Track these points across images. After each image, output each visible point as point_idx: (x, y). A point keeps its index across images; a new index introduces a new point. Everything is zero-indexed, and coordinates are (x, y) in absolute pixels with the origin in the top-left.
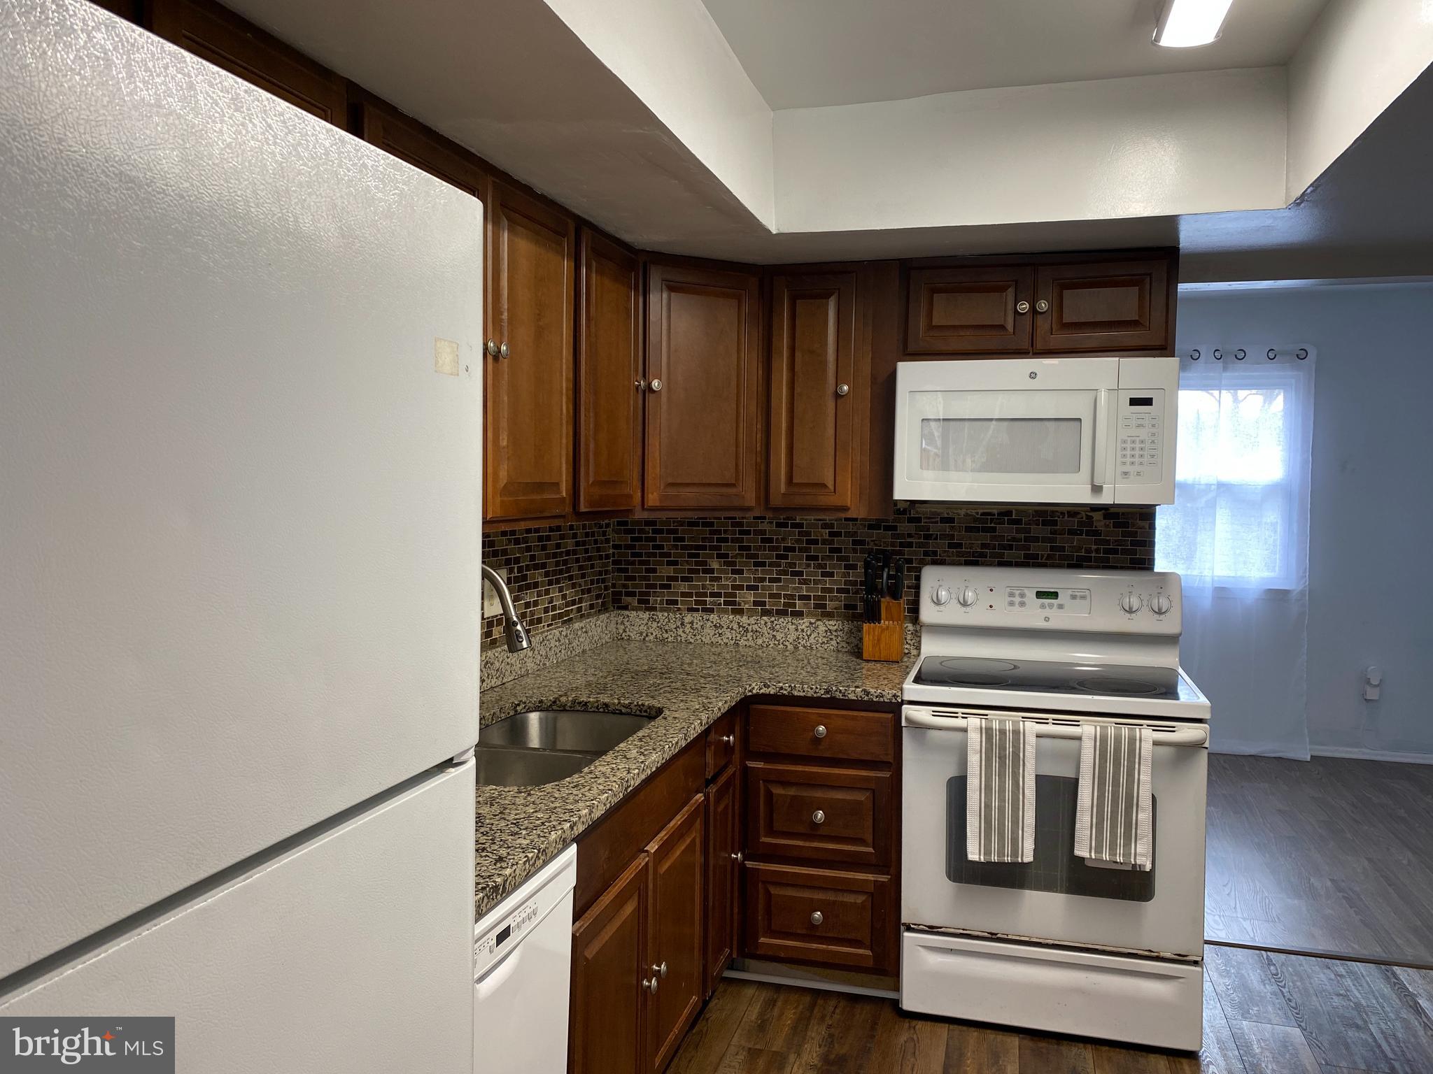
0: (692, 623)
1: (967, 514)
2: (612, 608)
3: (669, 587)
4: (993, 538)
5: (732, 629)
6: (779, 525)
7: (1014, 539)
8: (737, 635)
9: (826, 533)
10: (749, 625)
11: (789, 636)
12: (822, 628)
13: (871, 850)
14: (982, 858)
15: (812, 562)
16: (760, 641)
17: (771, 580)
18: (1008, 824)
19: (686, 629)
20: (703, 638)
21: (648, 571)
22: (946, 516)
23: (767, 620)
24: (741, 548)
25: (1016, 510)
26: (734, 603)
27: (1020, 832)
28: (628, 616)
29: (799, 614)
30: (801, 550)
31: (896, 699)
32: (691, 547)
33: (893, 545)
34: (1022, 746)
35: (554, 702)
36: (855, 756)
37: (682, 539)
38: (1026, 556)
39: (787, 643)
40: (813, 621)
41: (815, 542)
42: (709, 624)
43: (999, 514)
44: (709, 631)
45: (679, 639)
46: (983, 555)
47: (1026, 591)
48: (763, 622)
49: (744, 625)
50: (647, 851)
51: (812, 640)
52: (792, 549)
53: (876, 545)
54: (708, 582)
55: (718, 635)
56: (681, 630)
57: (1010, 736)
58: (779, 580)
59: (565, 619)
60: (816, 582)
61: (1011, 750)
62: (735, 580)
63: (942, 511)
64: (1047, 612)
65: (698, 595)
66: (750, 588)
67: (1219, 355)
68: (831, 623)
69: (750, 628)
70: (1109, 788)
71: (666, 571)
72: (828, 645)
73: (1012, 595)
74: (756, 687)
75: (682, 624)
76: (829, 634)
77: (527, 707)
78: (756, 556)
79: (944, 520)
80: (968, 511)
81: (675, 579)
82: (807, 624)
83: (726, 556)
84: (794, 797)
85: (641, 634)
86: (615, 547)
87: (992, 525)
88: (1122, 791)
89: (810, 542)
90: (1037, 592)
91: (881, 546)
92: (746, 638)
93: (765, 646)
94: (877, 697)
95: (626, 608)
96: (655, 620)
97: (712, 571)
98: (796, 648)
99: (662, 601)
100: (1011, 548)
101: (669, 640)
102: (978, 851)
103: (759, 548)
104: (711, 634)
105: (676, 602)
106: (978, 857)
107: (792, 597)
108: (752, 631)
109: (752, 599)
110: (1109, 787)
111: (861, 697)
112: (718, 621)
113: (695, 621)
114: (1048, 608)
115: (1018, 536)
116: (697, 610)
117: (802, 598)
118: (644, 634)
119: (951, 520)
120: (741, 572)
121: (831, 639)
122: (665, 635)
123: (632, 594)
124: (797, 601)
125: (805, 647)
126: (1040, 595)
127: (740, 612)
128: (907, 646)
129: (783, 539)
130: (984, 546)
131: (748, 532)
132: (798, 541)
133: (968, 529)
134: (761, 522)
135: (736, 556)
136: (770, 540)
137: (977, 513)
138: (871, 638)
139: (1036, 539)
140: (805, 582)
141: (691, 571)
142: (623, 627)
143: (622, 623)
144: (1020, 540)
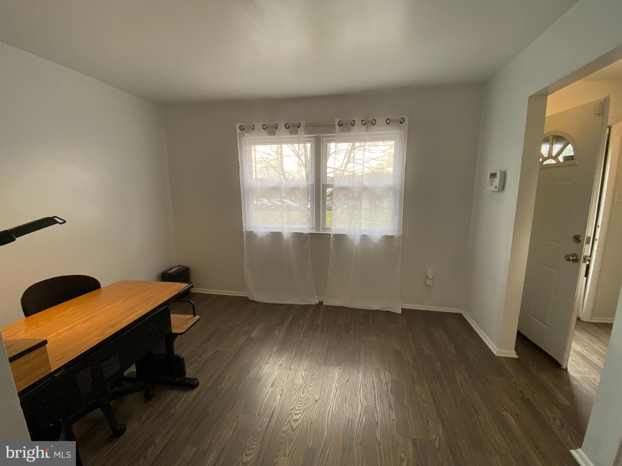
67: (364, 123)
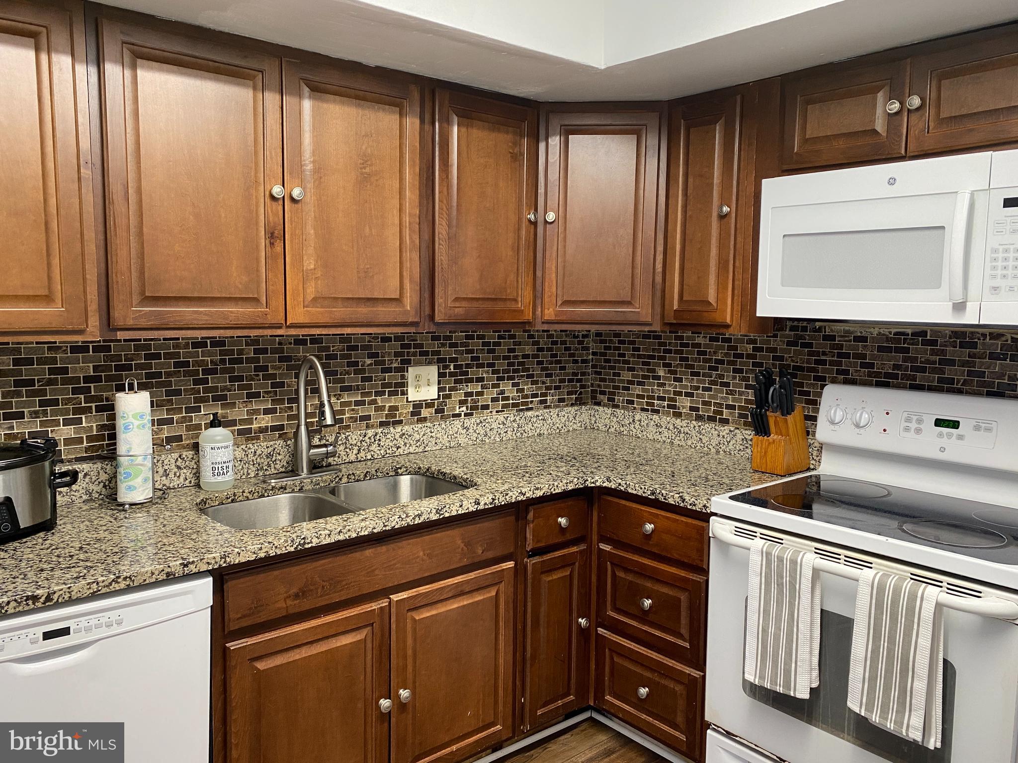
0: (640, 421)
1: (880, 333)
2: (590, 403)
3: (628, 389)
4: (905, 360)
5: (669, 429)
6: (711, 339)
7: (928, 361)
8: (673, 435)
9: (750, 349)
10: (682, 427)
11: (712, 441)
12: (739, 437)
13: (687, 645)
14: (757, 680)
15: (738, 375)
16: (689, 443)
17: (704, 389)
18: (782, 654)
19: (636, 426)
20: (648, 435)
21: (614, 374)
22: (859, 334)
23: (696, 425)
24: (681, 359)
25: (931, 330)
26: (674, 407)
27: (793, 665)
28: (598, 411)
29: (725, 422)
30: (729, 363)
31: (706, 510)
32: (644, 356)
33: (808, 362)
34: (798, 577)
35: (428, 470)
36: (676, 556)
37: (638, 349)
38: (940, 380)
39: (710, 447)
40: (732, 429)
41: (741, 356)
42: (652, 423)
43: (913, 334)
44: (652, 429)
45: (631, 433)
46: (896, 376)
47: (924, 417)
48: (692, 426)
49: (678, 427)
50: (390, 598)
51: (731, 447)
52: (721, 362)
53: (792, 361)
54: (656, 387)
55: (658, 433)
56: (633, 425)
57: (787, 565)
58: (709, 389)
59: (521, 407)
60: (741, 393)
61: (788, 579)
62: (676, 387)
63: (856, 329)
64: (944, 442)
65: (649, 397)
66: (688, 395)
68: (747, 432)
69: (682, 429)
70: (884, 644)
71: (627, 376)
72: (744, 452)
73: (908, 420)
74: (600, 481)
75: (633, 421)
76: (745, 442)
77: (408, 471)
78: (692, 367)
79: (858, 339)
80: (881, 331)
81: (632, 383)
82: (727, 431)
83: (669, 365)
84: (631, 582)
85: (606, 425)
86: (594, 354)
87: (906, 345)
88: (898, 651)
89: (736, 356)
90: (937, 420)
91: (797, 362)
92: (679, 438)
93: (693, 447)
94: (690, 505)
95: (599, 404)
96: (615, 416)
97: (659, 378)
98: (718, 452)
99: (623, 400)
100: (923, 370)
101: (624, 433)
102: (754, 673)
103: (695, 360)
104: (654, 432)
105: (632, 402)
106: (753, 678)
107: (721, 405)
108: (684, 433)
109: (689, 405)
110: (884, 642)
111: (678, 502)
112: (659, 421)
113: (643, 420)
114: (945, 437)
115: (933, 358)
116: (647, 410)
117: (729, 407)
118: (608, 427)
119: (863, 339)
120: (680, 380)
121: (747, 447)
122: (622, 429)
123: (603, 393)
124: (724, 410)
125: (725, 452)
126: (939, 423)
127: (678, 415)
128: (813, 462)
129: (715, 353)
130: (896, 367)
131: (687, 345)
132: (726, 355)
133: (881, 349)
134: (698, 336)
135: (677, 366)
136: (704, 353)
137: (890, 333)
138: (759, 449)
139: (952, 363)
140: (731, 393)
141: (644, 377)
142: (594, 419)
143: (594, 416)
144: (934, 363)
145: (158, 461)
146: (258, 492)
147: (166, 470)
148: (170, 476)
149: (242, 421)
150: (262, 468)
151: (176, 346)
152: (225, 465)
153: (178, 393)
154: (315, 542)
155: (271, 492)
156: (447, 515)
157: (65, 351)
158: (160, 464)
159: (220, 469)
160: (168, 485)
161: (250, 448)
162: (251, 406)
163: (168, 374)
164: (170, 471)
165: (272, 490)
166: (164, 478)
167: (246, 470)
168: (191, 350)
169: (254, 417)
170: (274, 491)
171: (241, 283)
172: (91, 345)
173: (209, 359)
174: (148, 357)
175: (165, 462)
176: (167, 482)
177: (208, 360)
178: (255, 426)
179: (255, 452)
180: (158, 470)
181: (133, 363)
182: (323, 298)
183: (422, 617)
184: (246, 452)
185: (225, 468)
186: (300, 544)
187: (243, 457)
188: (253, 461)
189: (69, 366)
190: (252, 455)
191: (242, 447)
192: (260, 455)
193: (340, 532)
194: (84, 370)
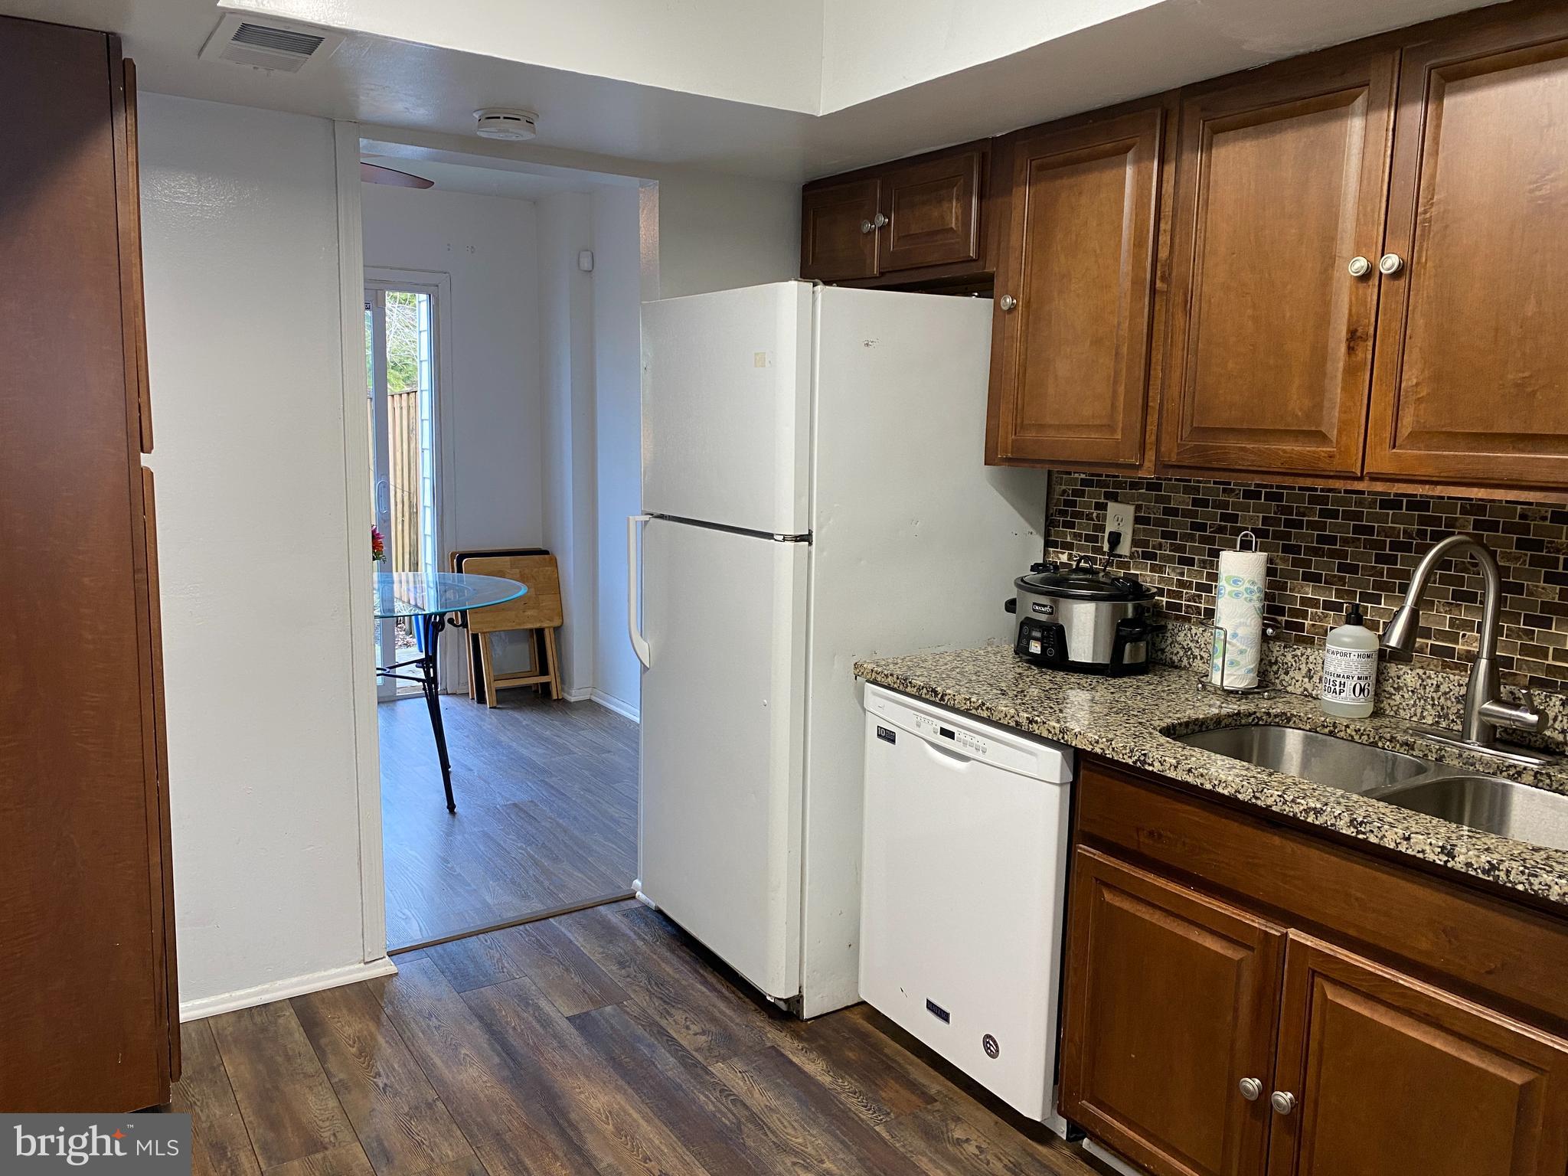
145: (1302, 655)
146: (1368, 735)
147: (1310, 670)
148: (1314, 679)
149: (1441, 635)
150: (1446, 717)
151: (1359, 503)
152: (1338, 680)
153: (1354, 569)
154: (1157, 768)
155: (1388, 743)
156: (1373, 839)
157: (1237, 494)
158: (1303, 659)
159: (1331, 683)
160: (1310, 691)
161: (1429, 677)
162: (1457, 612)
163: (1345, 541)
164: (1314, 673)
165: (1391, 741)
166: (1306, 680)
167: (1419, 711)
168: (1378, 510)
169: (1462, 633)
170: (1393, 745)
171: (1301, 409)
172: (1263, 491)
173: (1402, 527)
174: (1324, 513)
175: (1311, 659)
176: (1309, 686)
177: (1400, 529)
178: (1460, 647)
179: (1438, 686)
180: (1301, 667)
181: (1305, 519)
182: (1427, 433)
183: (1339, 1001)
184: (1423, 681)
185: (1338, 683)
186: (1138, 760)
187: (1418, 687)
188: (1433, 699)
189: (1240, 513)
190: (1432, 690)
191: (1418, 671)
192: (1445, 693)
193: (1190, 771)
194: (1253, 521)
